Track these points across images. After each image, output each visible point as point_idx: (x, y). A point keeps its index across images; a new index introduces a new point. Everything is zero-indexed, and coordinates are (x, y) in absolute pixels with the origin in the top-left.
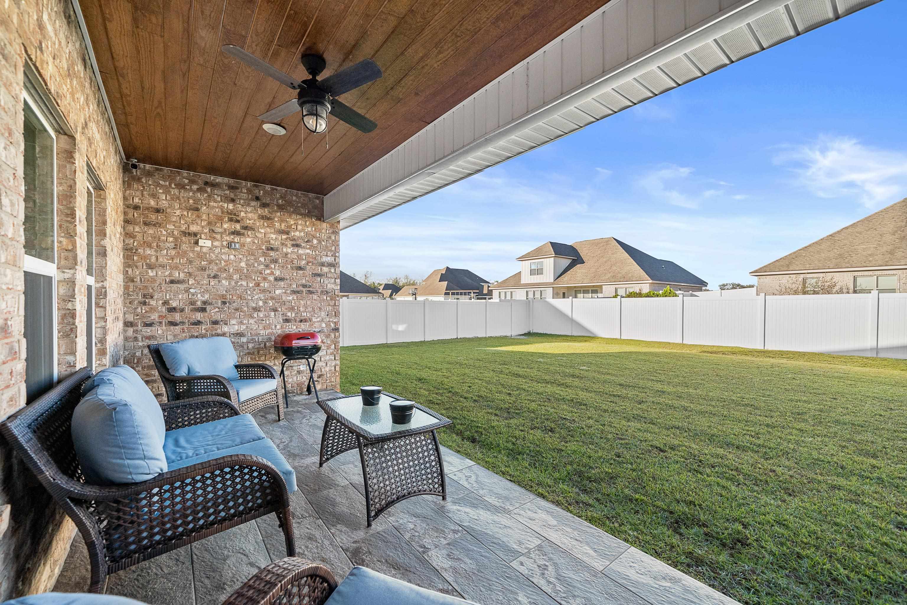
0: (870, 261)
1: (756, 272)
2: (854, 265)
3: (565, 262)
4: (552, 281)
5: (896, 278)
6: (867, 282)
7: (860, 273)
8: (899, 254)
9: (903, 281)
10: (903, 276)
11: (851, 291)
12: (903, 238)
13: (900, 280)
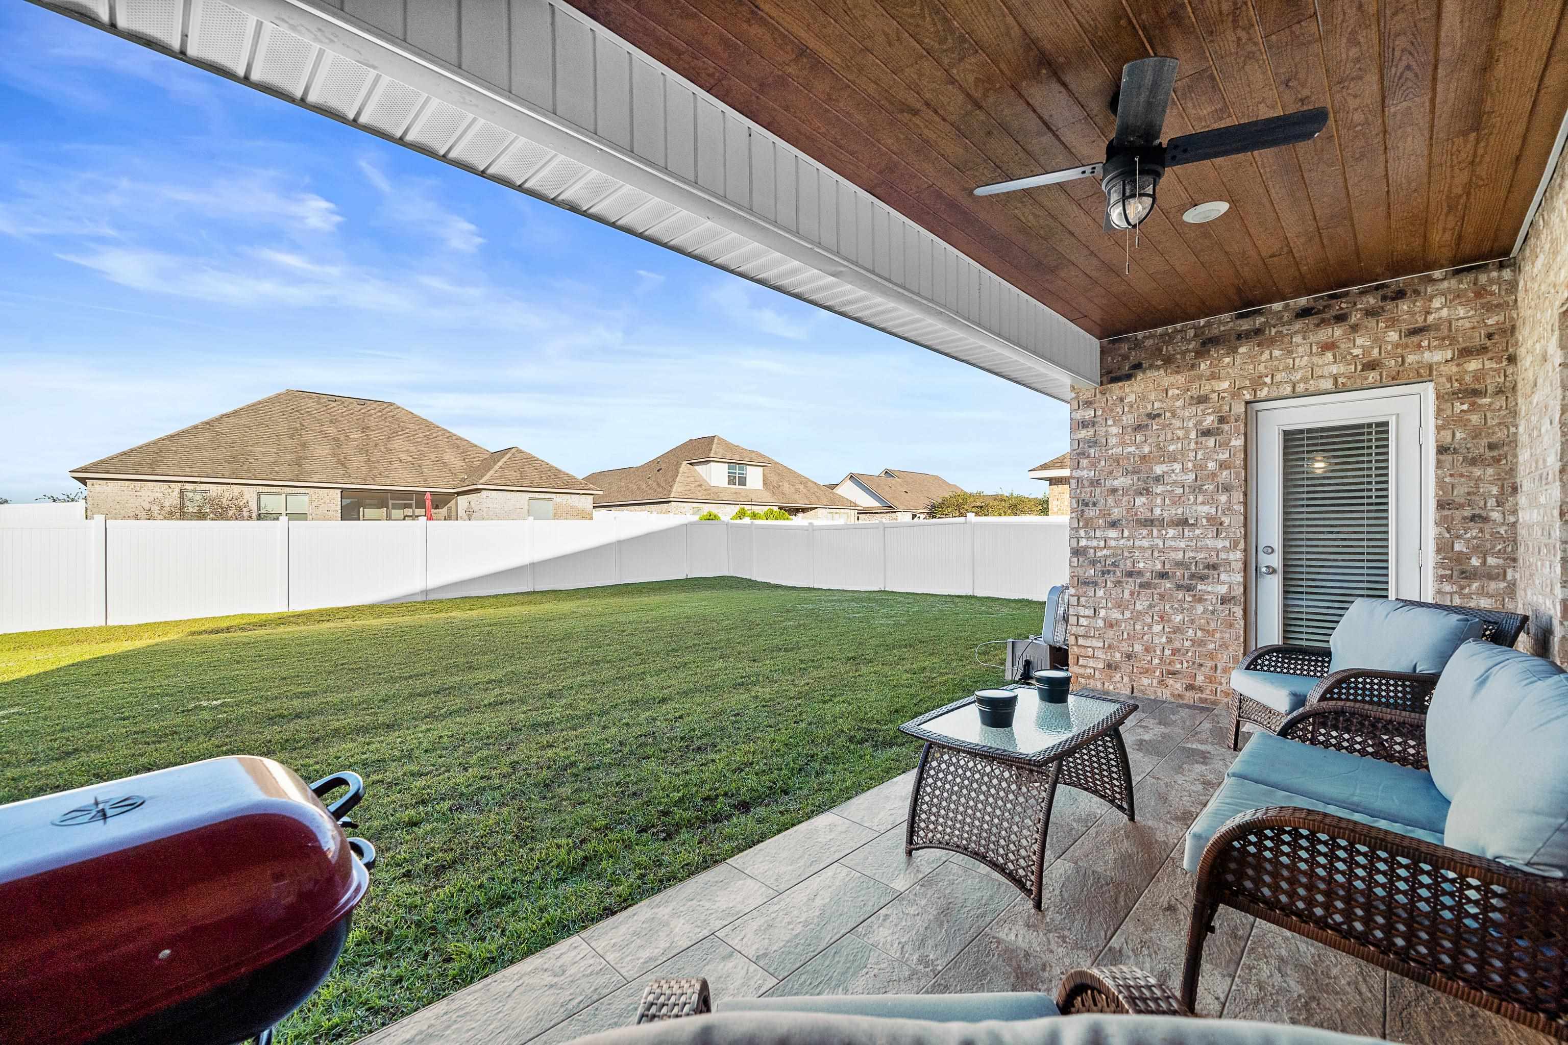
0: (277, 472)
1: (85, 470)
2: (259, 476)
5: (306, 498)
6: (272, 503)
7: (265, 489)
8: (307, 467)
9: (315, 504)
10: (314, 497)
11: (254, 515)
12: (304, 445)
13: (311, 501)
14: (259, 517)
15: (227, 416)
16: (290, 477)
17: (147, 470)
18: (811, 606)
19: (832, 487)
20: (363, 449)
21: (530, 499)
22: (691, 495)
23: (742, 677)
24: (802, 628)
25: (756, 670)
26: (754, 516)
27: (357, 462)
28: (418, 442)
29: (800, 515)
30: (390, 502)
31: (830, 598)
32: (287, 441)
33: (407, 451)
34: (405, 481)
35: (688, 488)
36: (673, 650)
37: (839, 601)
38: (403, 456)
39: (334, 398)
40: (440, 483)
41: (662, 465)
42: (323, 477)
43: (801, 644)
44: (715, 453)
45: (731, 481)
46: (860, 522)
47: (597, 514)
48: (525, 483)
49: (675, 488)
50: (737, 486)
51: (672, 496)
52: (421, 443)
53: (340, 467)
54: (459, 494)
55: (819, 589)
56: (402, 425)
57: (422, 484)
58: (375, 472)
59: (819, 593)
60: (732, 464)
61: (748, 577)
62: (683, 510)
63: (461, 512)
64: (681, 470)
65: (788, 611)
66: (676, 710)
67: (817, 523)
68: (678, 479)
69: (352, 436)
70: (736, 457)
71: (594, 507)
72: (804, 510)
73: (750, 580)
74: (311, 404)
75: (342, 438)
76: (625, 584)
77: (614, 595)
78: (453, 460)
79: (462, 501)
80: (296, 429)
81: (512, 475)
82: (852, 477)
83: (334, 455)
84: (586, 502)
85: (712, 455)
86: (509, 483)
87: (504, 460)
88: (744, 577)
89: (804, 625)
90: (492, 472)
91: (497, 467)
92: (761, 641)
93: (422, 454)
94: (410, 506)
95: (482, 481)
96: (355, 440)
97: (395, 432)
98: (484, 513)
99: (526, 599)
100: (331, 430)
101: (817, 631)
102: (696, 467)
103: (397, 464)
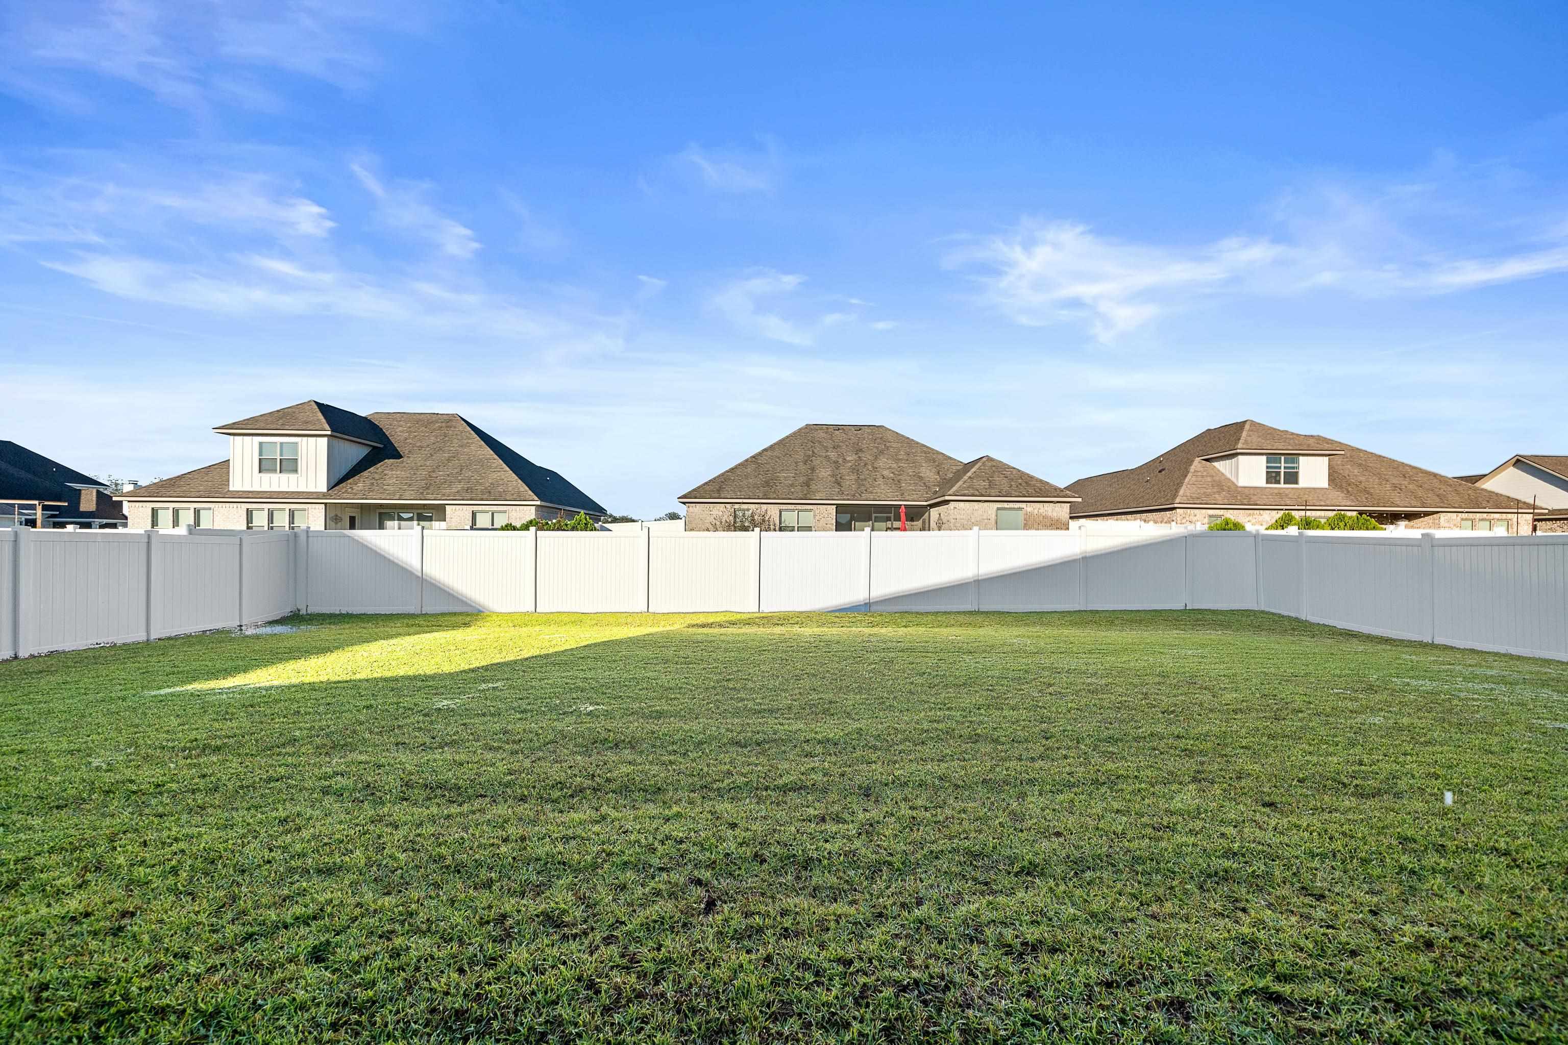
0: (793, 493)
1: (684, 497)
2: (781, 496)
3: (355, 452)
4: (324, 489)
5: (811, 514)
6: (790, 518)
7: (784, 507)
8: (813, 487)
9: (817, 518)
10: (817, 512)
11: (777, 528)
12: (813, 469)
13: (815, 516)
14: (781, 529)
15: (765, 450)
16: (801, 495)
17: (716, 495)
18: (1428, 685)
19: (1474, 479)
20: (855, 470)
21: (998, 509)
22: (1205, 500)
23: (1230, 854)
24: (1405, 735)
25: (1268, 836)
26: (1308, 524)
27: (849, 480)
28: (899, 459)
29: (1402, 524)
30: (874, 515)
31: (1478, 671)
32: (801, 466)
33: (890, 468)
34: (885, 496)
35: (1202, 491)
36: (1111, 740)
37: (1503, 680)
38: (886, 473)
39: (838, 427)
40: (915, 497)
41: (1167, 465)
42: (823, 495)
43: (1402, 784)
44: (1246, 442)
45: (1272, 477)
46: (1539, 533)
47: (1073, 524)
48: (993, 492)
49: (1181, 492)
50: (1282, 485)
51: (1177, 500)
52: (901, 460)
53: (836, 485)
54: (932, 506)
55: (1446, 648)
56: (888, 444)
57: (900, 498)
58: (863, 488)
59: (1448, 657)
60: (1272, 457)
61: (1293, 615)
62: (1194, 519)
63: (933, 524)
64: (1192, 469)
65: (1370, 688)
66: (1038, 917)
67: (1439, 534)
68: (1187, 480)
69: (848, 459)
70: (1280, 447)
71: (1071, 518)
72: (1410, 516)
73: (1297, 620)
74: (822, 434)
75: (840, 460)
76: (1091, 611)
77: (1073, 624)
78: (929, 473)
79: (934, 512)
80: (809, 456)
81: (982, 484)
82: (1519, 462)
83: (833, 476)
84: (1063, 511)
85: (1240, 446)
86: (977, 493)
87: (973, 470)
88: (1285, 613)
89: (1410, 728)
90: (960, 483)
91: (966, 478)
92: (1297, 753)
93: (902, 470)
94: (888, 519)
95: (950, 492)
96: (849, 461)
97: (882, 452)
98: (952, 525)
99: (967, 619)
100: (833, 455)
101: (1447, 753)
102: (1216, 464)
103: (880, 481)
